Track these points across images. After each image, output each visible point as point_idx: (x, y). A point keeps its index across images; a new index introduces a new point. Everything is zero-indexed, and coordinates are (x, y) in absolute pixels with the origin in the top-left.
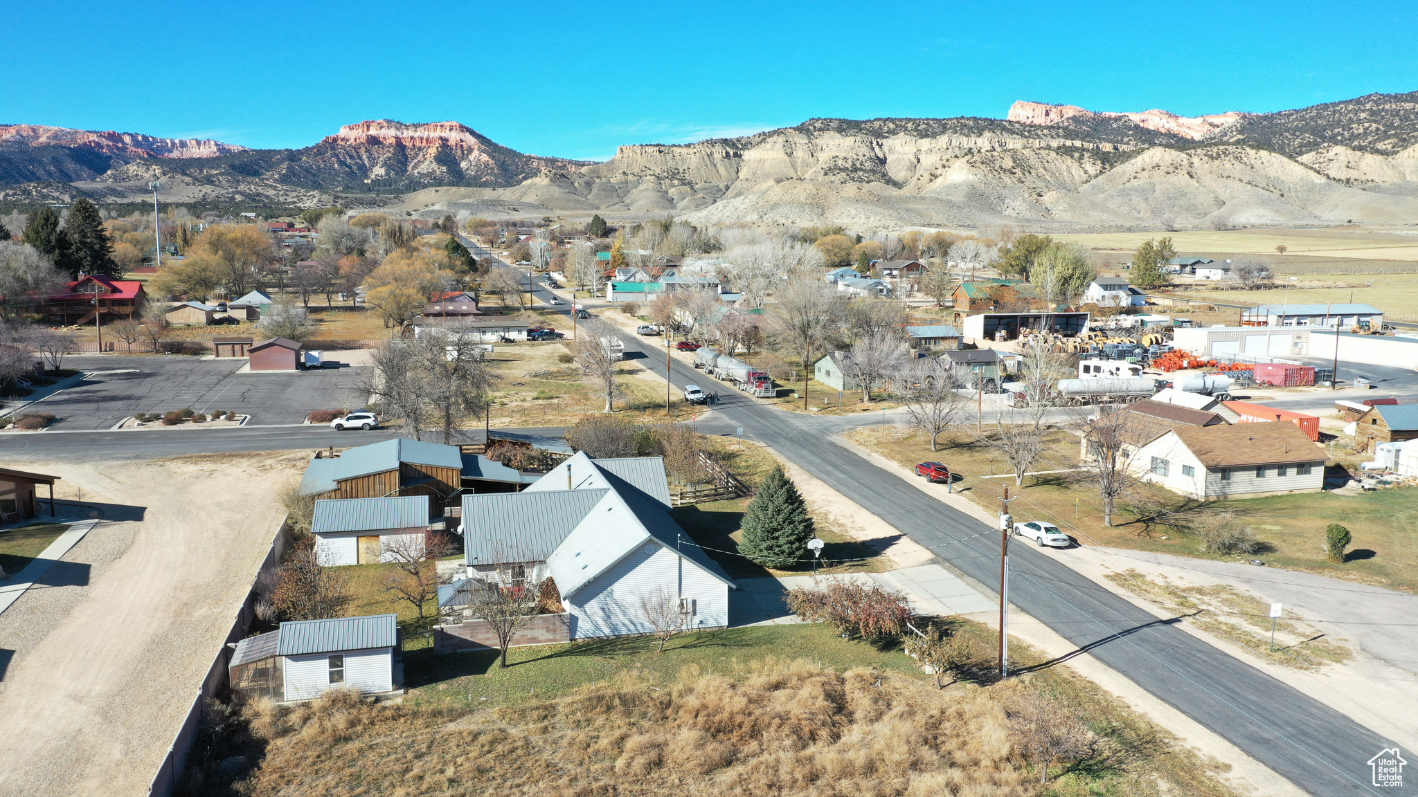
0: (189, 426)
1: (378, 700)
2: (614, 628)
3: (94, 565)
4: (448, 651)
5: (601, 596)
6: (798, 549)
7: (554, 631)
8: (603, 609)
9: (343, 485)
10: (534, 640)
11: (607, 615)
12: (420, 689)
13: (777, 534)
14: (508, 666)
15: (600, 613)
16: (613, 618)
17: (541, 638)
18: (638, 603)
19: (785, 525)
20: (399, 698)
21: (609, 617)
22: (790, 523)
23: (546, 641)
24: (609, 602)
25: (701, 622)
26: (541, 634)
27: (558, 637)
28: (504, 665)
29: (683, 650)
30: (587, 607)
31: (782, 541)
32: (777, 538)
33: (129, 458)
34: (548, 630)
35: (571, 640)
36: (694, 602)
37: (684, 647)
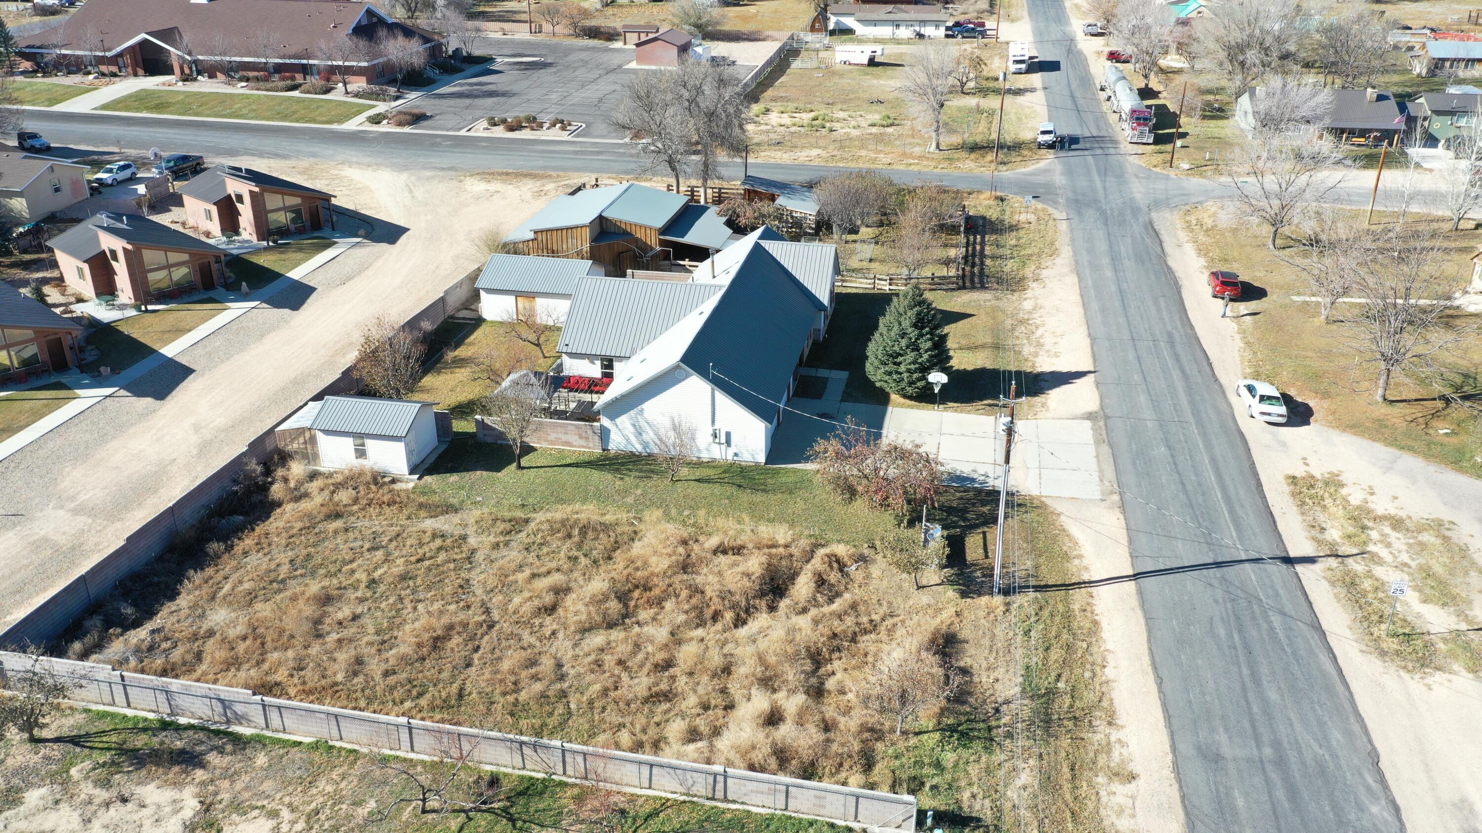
0: (525, 134)
1: (393, 481)
2: (645, 445)
3: (320, 289)
4: (489, 440)
5: (632, 413)
6: (919, 379)
7: (587, 438)
8: (634, 426)
9: (539, 234)
10: (568, 443)
11: (639, 433)
12: (434, 477)
13: (900, 359)
14: (524, 468)
15: (632, 429)
16: (644, 436)
17: (575, 443)
18: (668, 424)
19: (908, 351)
20: (410, 482)
21: (640, 434)
22: (913, 350)
23: (579, 447)
24: (640, 420)
25: (736, 455)
26: (574, 439)
27: (591, 445)
28: (520, 467)
29: (693, 483)
30: (619, 420)
31: (902, 368)
32: (899, 364)
33: (443, 169)
34: (581, 438)
35: (604, 450)
36: (728, 435)
37: (698, 480)
